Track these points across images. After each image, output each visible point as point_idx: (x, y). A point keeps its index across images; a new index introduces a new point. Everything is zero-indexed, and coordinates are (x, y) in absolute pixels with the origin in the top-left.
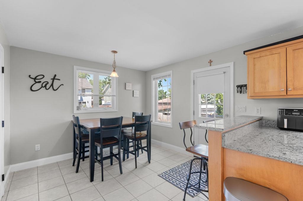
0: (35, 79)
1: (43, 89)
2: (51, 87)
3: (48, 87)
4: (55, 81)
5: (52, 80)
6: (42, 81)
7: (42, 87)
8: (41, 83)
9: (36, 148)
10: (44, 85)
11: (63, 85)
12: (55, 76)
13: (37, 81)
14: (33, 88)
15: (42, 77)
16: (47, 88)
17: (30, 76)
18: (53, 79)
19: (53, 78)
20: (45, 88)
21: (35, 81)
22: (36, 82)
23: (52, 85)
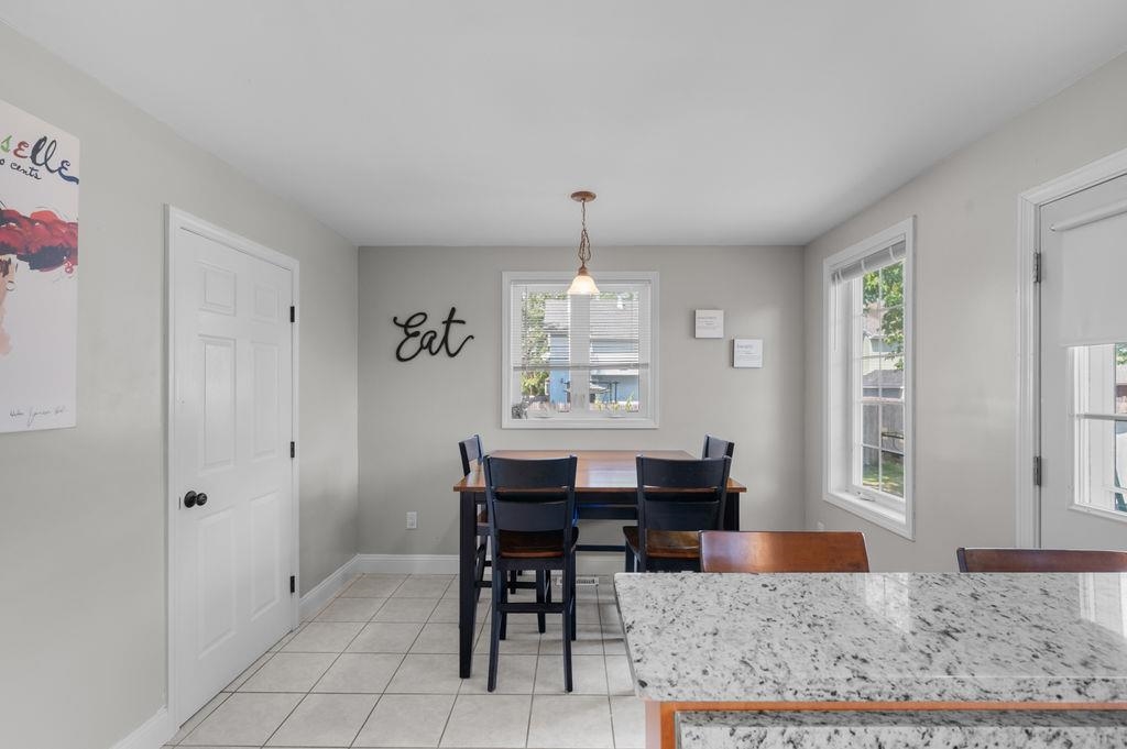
0: (406, 326)
1: (425, 352)
2: (443, 347)
3: (435, 347)
4: (453, 326)
5: (445, 326)
6: (423, 329)
7: (422, 348)
8: (419, 338)
9: (409, 521)
10: (425, 343)
11: (472, 337)
12: (453, 311)
13: (411, 331)
14: (404, 354)
15: (421, 318)
16: (434, 349)
17: (395, 319)
18: (448, 322)
19: (446, 319)
20: (427, 350)
21: (406, 332)
22: (409, 336)
23: (445, 340)
